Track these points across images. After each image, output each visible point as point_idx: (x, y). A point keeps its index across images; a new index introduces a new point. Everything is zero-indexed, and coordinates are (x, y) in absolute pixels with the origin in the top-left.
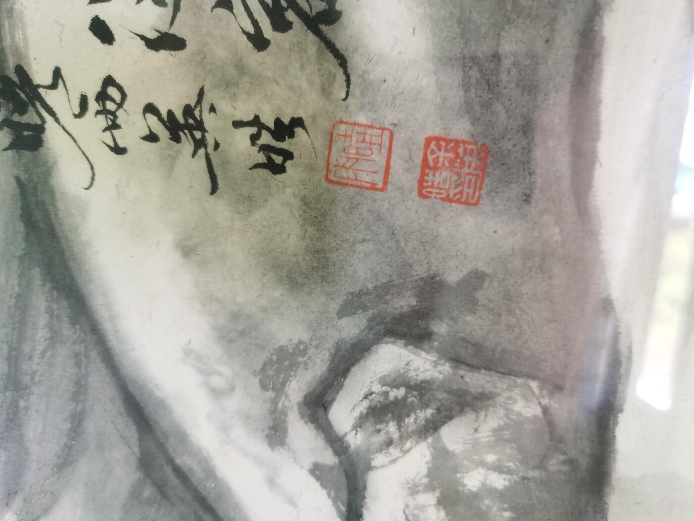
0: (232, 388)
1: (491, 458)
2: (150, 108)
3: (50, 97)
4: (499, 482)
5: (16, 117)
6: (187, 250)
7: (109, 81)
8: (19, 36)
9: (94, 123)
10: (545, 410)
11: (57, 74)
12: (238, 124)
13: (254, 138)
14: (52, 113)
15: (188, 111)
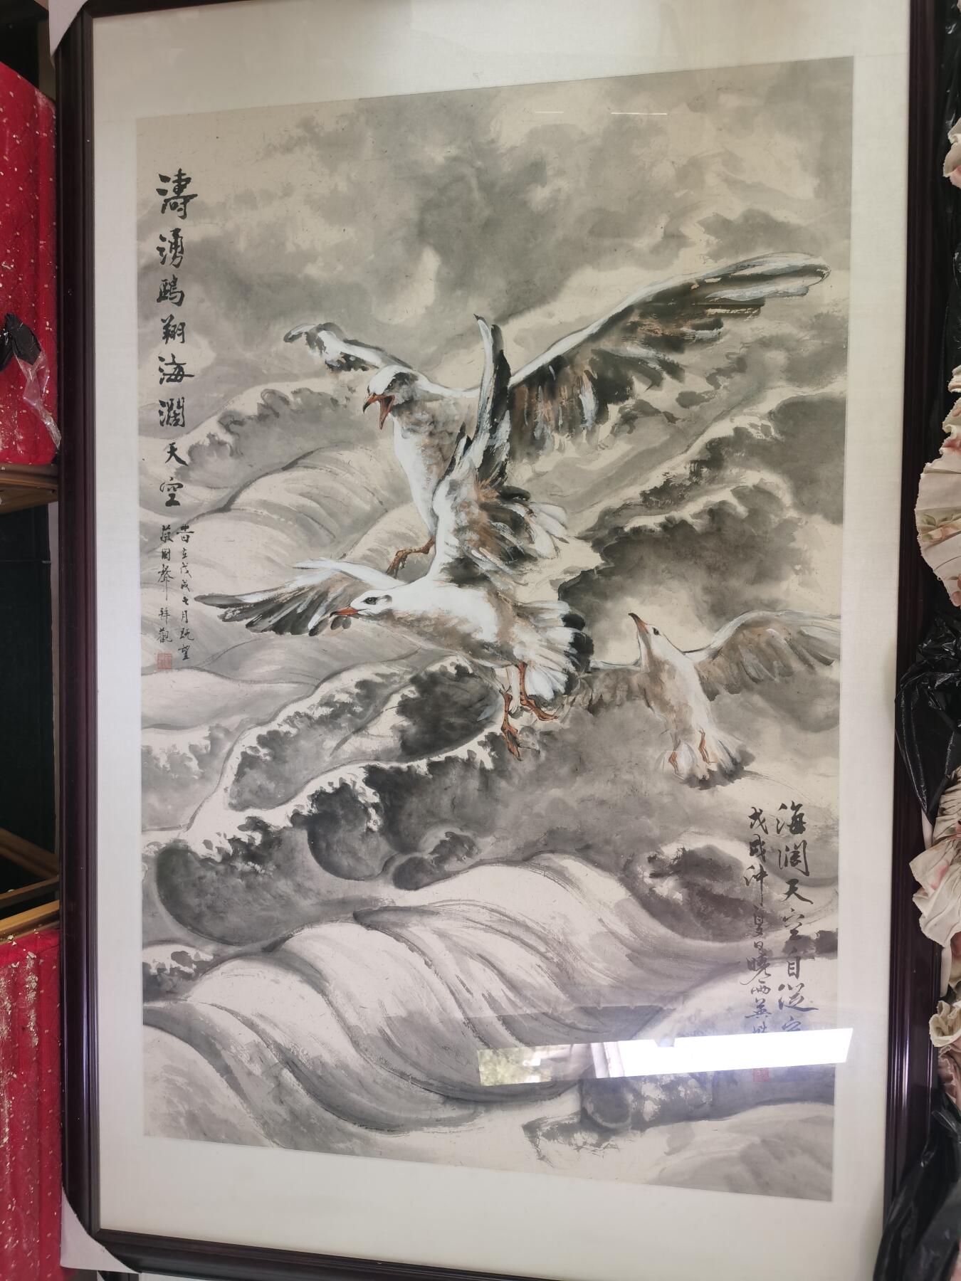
0: (692, 1023)
1: (689, 1092)
2: (764, 1000)
3: (763, 972)
4: (682, 1094)
5: (756, 963)
6: (729, 1009)
7: (769, 989)
8: (777, 964)
9: (758, 985)
10: (705, 1103)
11: (769, 975)
12: (764, 1023)
13: (761, 1027)
14: (759, 973)
15: (765, 1010)
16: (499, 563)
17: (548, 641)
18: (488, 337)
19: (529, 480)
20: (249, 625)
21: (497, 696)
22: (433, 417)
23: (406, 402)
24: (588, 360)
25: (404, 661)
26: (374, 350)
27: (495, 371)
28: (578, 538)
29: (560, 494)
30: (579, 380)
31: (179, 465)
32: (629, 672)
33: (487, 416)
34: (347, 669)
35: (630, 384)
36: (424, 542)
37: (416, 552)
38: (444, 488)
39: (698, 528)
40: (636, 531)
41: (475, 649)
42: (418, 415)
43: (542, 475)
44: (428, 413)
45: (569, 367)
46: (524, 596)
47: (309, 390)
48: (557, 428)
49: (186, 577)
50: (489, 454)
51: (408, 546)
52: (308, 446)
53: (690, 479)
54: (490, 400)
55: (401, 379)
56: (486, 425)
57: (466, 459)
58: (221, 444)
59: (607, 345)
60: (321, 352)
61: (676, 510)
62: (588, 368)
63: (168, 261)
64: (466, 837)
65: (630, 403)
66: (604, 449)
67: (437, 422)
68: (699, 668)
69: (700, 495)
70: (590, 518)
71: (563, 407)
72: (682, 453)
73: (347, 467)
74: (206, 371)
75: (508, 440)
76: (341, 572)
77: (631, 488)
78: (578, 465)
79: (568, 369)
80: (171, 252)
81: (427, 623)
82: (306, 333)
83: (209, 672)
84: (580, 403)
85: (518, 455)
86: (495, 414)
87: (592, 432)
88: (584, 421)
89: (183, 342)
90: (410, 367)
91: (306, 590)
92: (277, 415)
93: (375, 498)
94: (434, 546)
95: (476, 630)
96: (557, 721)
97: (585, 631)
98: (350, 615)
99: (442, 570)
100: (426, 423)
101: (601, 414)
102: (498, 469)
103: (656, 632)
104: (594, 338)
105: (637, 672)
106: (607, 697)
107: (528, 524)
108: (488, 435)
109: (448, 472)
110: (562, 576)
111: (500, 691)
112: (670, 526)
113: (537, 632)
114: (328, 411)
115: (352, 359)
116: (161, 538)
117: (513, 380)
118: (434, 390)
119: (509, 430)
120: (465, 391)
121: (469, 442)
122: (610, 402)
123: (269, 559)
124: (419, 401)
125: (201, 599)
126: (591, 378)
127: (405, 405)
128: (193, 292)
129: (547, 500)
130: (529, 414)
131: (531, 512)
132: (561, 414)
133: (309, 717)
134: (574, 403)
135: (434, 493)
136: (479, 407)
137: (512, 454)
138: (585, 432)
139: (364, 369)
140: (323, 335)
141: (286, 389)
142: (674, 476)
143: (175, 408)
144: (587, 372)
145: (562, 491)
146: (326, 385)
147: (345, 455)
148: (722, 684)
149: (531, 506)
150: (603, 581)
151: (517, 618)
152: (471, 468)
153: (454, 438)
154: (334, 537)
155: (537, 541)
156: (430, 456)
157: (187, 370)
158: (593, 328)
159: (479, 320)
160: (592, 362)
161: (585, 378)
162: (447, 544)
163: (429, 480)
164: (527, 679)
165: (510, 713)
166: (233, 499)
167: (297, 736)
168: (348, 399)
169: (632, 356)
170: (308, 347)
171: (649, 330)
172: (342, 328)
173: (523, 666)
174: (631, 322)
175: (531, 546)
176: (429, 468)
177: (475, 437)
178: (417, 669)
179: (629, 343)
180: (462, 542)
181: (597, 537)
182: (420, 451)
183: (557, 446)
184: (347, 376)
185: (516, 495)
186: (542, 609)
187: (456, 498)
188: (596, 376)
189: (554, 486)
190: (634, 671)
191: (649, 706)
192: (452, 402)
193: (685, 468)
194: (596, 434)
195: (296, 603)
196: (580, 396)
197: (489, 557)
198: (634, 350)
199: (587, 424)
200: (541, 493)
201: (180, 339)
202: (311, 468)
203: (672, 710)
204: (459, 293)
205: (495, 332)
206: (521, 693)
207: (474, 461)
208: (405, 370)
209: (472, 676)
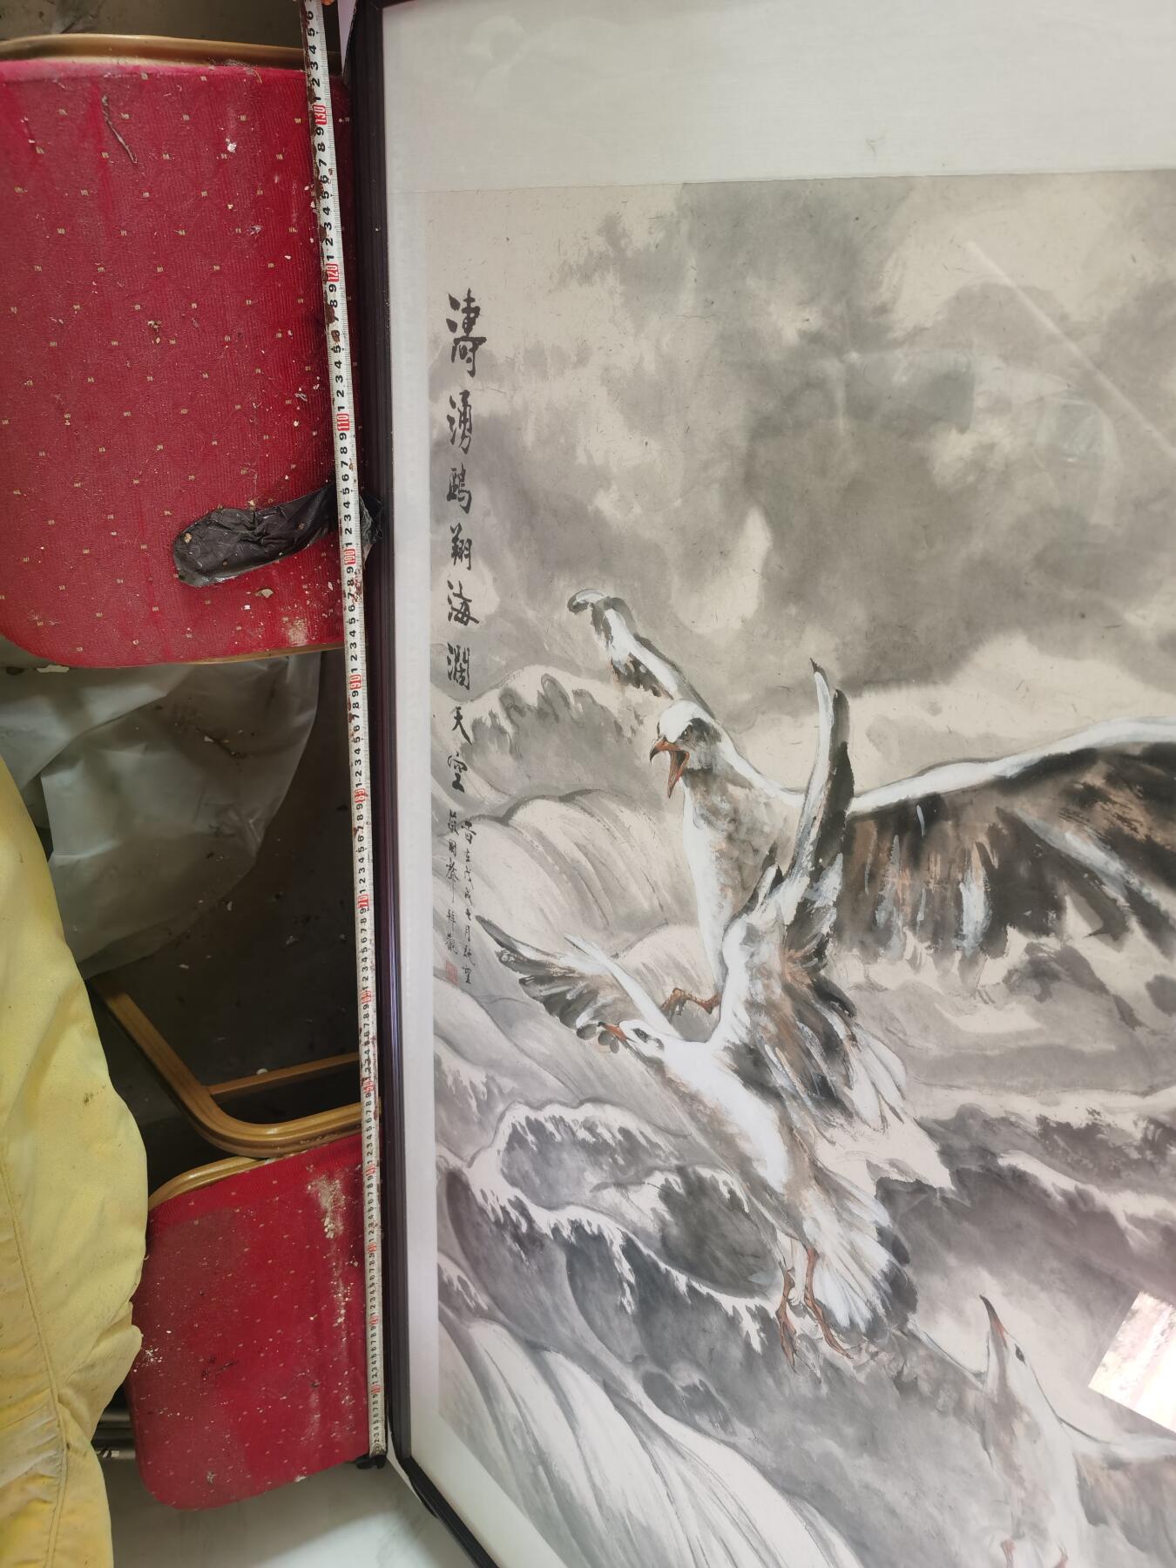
16: (800, 1088)
17: (852, 1244)
18: (827, 710)
19: (858, 987)
20: (522, 982)
21: (775, 1268)
22: (736, 811)
23: (702, 770)
24: (987, 825)
25: (671, 1138)
26: (669, 666)
27: (831, 777)
28: (920, 1124)
29: (901, 1035)
30: (965, 855)
31: (465, 740)
32: (964, 1380)
33: (809, 848)
34: (613, 1104)
35: (1059, 908)
36: (707, 995)
37: (696, 1001)
38: (738, 931)
39: (1133, 1242)
40: (1019, 1177)
41: (758, 1187)
42: (716, 799)
43: (879, 991)
44: (730, 803)
45: (950, 823)
46: (827, 1156)
47: (591, 696)
48: (913, 924)
49: (469, 885)
50: (805, 912)
51: (689, 989)
52: (588, 781)
53: (1139, 1149)
54: (817, 823)
55: (698, 730)
56: (807, 863)
57: (771, 901)
58: (502, 731)
59: (1030, 809)
60: (607, 643)
61: (1098, 1187)
62: (983, 839)
63: (458, 440)
64: (722, 1405)
65: (1050, 944)
66: (986, 1002)
67: (740, 823)
68: (1080, 1461)
69: (1153, 1190)
70: (945, 1103)
71: (929, 891)
72: (1136, 1093)
73: (626, 831)
74: (491, 619)
75: (835, 904)
76: (613, 975)
77: (1024, 1098)
78: (936, 1005)
79: (948, 825)
80: (460, 426)
81: (701, 1108)
82: (592, 605)
83: (487, 1012)
84: (958, 898)
85: (847, 935)
86: (821, 848)
87: (969, 962)
88: (959, 934)
89: (469, 568)
90: (712, 715)
91: (575, 975)
92: (557, 718)
93: (655, 897)
94: (718, 1007)
95: (758, 1160)
96: (850, 1363)
97: (908, 1271)
98: (618, 1038)
99: (726, 1049)
100: (726, 816)
101: (992, 940)
102: (814, 943)
103: (1020, 1356)
104: (1005, 785)
105: (977, 1389)
106: (925, 1387)
107: (846, 1054)
108: (807, 880)
109: (748, 908)
110: (886, 1167)
111: (780, 1263)
112: (1081, 1205)
113: (839, 1222)
114: (610, 738)
115: (642, 669)
116: (449, 824)
117: (858, 805)
118: (741, 768)
119: (839, 887)
120: (783, 790)
121: (779, 879)
122: (1013, 924)
123: (542, 910)
124: (719, 776)
125: (481, 920)
126: (986, 862)
127: (701, 774)
128: (481, 496)
129: (880, 1034)
130: (872, 876)
131: (853, 1038)
132: (923, 902)
133: (573, 1134)
134: (949, 894)
135: (726, 930)
136: (800, 826)
137: (837, 928)
138: (958, 956)
139: (656, 693)
140: (610, 615)
141: (569, 683)
142: (1109, 1125)
143: (461, 661)
144: (981, 847)
145: (905, 1035)
146: (610, 696)
147: (627, 816)
148: (1115, 1513)
149: (855, 1030)
150: (947, 1217)
151: (813, 1182)
152: (778, 920)
153: (760, 860)
154: (608, 924)
155: (855, 1087)
156: (726, 872)
157: (474, 610)
158: (1008, 767)
159: (817, 673)
160: (993, 833)
161: (975, 856)
162: (735, 1015)
163: (721, 907)
164: (816, 1275)
165: (789, 1301)
166: (511, 812)
167: (561, 1144)
168: (634, 731)
169: (1074, 855)
170: (593, 628)
171: (1120, 818)
172: (634, 612)
173: (814, 1256)
174: (1084, 784)
175: (846, 1090)
176: (723, 888)
177: (789, 874)
178: (685, 1160)
179: (1073, 826)
180: (755, 1025)
181: (950, 1142)
182: (714, 858)
183: (908, 955)
184: (637, 695)
185: (837, 1000)
186: (850, 1193)
187: (752, 955)
188: (995, 862)
189: (893, 1018)
190: (973, 1384)
191: (986, 1449)
192: (763, 800)
193: (1135, 1124)
194: (977, 969)
195: (564, 985)
196: (961, 886)
197: (786, 1068)
198: (1079, 843)
199: (965, 944)
200: (873, 1018)
201: (466, 561)
202: (589, 814)
203: (1020, 1482)
204: (793, 610)
205: (839, 703)
206: (806, 1288)
207: (783, 911)
208: (706, 718)
209: (747, 1216)
